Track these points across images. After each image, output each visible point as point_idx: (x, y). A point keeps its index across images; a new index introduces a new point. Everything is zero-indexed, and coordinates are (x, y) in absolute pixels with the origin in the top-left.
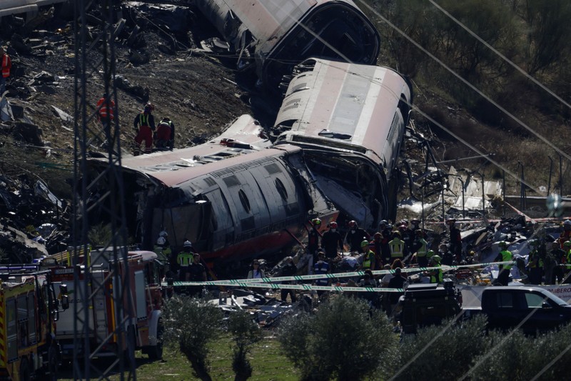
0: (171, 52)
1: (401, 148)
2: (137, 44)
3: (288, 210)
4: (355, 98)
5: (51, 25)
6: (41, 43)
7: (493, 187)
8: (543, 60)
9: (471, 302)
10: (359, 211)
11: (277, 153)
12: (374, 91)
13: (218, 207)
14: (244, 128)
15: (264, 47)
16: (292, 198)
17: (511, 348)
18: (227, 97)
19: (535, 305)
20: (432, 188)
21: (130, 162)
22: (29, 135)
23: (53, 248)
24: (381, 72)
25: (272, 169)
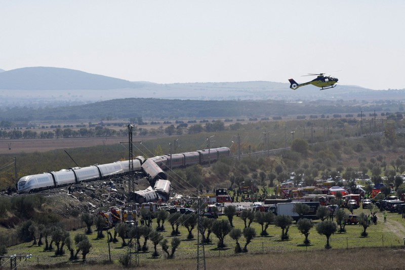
0: (141, 178)
1: (170, 191)
2: (137, 177)
3: (156, 198)
4: (164, 184)
5: (126, 175)
6: (124, 177)
7: (181, 196)
8: (188, 180)
9: (178, 210)
10: (164, 198)
11: (154, 191)
12: (167, 183)
13: (147, 198)
14: (150, 188)
15: (153, 178)
16: (156, 197)
17: (184, 216)
18: (148, 184)
19: (187, 211)
20: (173, 196)
21: (136, 192)
22: (123, 189)
23: (126, 203)
24: (167, 181)
25: (153, 193)
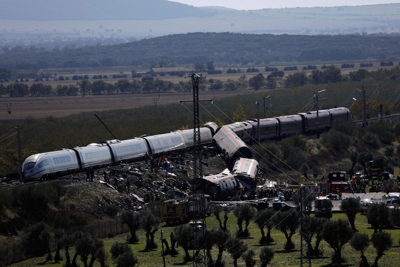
0: (212, 156)
1: (257, 175)
2: (206, 155)
3: (235, 187)
4: (248, 165)
5: (189, 151)
6: (187, 154)
7: (275, 183)
8: (285, 158)
9: (271, 205)
10: (249, 187)
11: (233, 176)
12: (252, 164)
13: (221, 187)
14: (227, 171)
15: (230, 155)
16: (236, 185)
17: (278, 214)
18: (223, 165)
19: (283, 206)
20: (263, 183)
21: (204, 178)
22: (185, 172)
23: (189, 194)
24: (253, 161)
25: (232, 179)
